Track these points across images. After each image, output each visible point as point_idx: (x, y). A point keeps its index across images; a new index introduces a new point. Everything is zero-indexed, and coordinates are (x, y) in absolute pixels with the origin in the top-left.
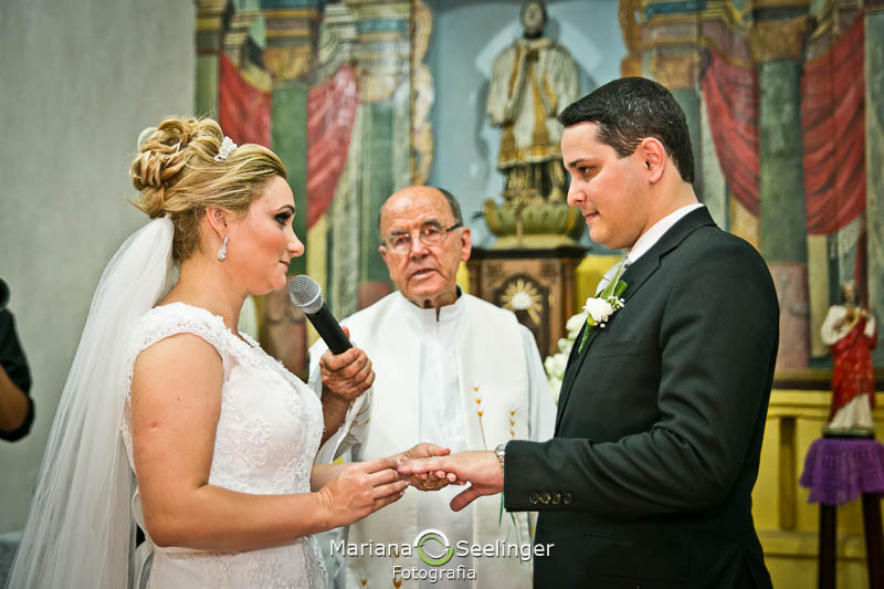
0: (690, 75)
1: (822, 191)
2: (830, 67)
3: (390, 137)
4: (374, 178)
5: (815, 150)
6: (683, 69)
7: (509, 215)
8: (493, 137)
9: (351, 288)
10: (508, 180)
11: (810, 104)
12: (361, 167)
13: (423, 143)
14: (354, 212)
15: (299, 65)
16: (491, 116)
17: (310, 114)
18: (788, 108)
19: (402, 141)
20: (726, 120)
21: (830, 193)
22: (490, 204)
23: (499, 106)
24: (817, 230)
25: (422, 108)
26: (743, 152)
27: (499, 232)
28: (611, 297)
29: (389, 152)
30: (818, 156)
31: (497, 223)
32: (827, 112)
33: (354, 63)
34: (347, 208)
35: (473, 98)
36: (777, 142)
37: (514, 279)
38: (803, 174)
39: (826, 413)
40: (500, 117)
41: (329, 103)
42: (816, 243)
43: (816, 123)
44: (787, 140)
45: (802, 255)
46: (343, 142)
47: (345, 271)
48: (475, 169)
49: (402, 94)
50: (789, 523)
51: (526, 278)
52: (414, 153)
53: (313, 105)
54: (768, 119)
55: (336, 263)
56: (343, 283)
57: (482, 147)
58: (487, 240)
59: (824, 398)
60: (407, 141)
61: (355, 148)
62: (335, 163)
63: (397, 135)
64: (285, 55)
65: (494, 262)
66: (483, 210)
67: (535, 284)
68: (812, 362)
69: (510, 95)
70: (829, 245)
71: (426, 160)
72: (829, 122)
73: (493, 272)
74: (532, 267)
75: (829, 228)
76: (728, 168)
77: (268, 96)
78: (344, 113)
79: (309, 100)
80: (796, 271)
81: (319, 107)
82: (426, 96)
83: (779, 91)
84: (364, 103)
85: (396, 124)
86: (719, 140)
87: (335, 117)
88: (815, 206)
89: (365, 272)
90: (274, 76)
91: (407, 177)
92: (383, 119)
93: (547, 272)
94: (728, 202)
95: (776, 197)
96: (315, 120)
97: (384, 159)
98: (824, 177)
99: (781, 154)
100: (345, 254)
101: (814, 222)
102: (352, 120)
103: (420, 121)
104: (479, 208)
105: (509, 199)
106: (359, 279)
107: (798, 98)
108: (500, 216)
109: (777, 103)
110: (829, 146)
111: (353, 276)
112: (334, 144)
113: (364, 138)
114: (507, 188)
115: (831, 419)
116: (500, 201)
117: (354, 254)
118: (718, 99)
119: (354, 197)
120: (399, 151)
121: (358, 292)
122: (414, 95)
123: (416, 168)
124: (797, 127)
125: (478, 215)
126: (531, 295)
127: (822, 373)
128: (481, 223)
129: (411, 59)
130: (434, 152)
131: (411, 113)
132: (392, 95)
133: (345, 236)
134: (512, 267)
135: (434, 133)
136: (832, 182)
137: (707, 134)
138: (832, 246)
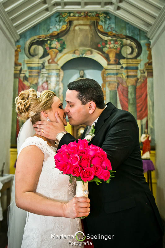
0: (115, 88)
1: (140, 111)
2: (141, 88)
5: (138, 103)
6: (114, 86)
11: (137, 94)
13: (61, 98)
15: (35, 81)
18: (133, 95)
20: (122, 97)
21: (141, 112)
24: (139, 119)
25: (61, 91)
26: (125, 103)
30: (139, 105)
32: (140, 96)
33: (47, 81)
36: (131, 102)
38: (136, 108)
42: (139, 121)
43: (139, 98)
44: (133, 101)
49: (57, 88)
51: (83, 127)
54: (130, 97)
64: (33, 79)
72: (141, 98)
75: (141, 118)
76: (122, 106)
77: (29, 87)
79: (38, 88)
82: (62, 89)
83: (132, 92)
86: (120, 100)
88: (139, 114)
90: (30, 83)
99: (132, 104)
101: (138, 117)
103: (61, 94)
107: (135, 93)
109: (131, 94)
110: (141, 103)
118: (120, 92)
124: (135, 99)
129: (59, 81)
130: (63, 100)
131: (59, 92)
132: (55, 88)
135: (63, 96)
136: (141, 110)
137: (118, 99)
138: (141, 122)
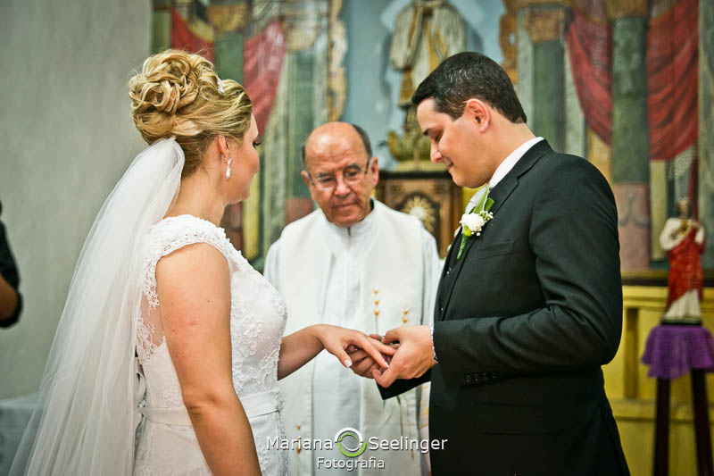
0: (557, 30)
1: (663, 124)
2: (670, 23)
3: (311, 79)
4: (299, 113)
5: (657, 91)
6: (550, 24)
7: (408, 144)
8: (395, 80)
9: (280, 203)
10: (407, 115)
11: (654, 53)
12: (288, 104)
13: (338, 84)
14: (282, 141)
15: (236, 20)
16: (394, 63)
17: (245, 61)
18: (636, 57)
19: (321, 83)
20: (585, 67)
21: (669, 127)
22: (392, 135)
23: (400, 54)
24: (659, 156)
25: (338, 55)
26: (598, 92)
27: (400, 158)
28: (482, 212)
29: (310, 91)
30: (660, 96)
31: (398, 150)
32: (668, 59)
33: (282, 19)
34: (276, 138)
35: (378, 48)
36: (626, 85)
37: (412, 196)
38: (647, 109)
39: (663, 305)
40: (401, 63)
41: (261, 52)
42: (657, 168)
43: (659, 69)
44: (634, 81)
45: (645, 178)
46: (273, 84)
47: (275, 188)
48: (380, 106)
49: (321, 44)
50: (632, 393)
51: (421, 195)
52: (331, 93)
53: (249, 53)
54: (619, 65)
55: (268, 182)
56: (273, 199)
57: (386, 88)
58: (389, 164)
59: (661, 292)
60: (325, 83)
61: (282, 88)
62: (266, 101)
63: (317, 77)
64: (225, 11)
65: (395, 183)
66: (386, 139)
67: (429, 200)
68: (652, 263)
69: (409, 45)
70: (667, 169)
71: (340, 98)
72: (669, 68)
73: (395, 190)
74: (427, 186)
75: (668, 155)
76: (586, 105)
77: (211, 45)
78: (273, 61)
79: (244, 50)
80: (640, 190)
81: (253, 55)
82: (341, 46)
83: (628, 43)
84: (290, 51)
85: (316, 69)
86: (579, 82)
87: (266, 63)
88: (657, 137)
89: (291, 190)
90: (217, 30)
91: (325, 112)
92: (305, 65)
93: (438, 190)
94: (586, 134)
95: (625, 130)
96: (250, 66)
97: (306, 98)
98: (665, 113)
99: (629, 94)
100: (274, 175)
101: (654, 151)
102: (280, 66)
103: (336, 66)
104: (384, 138)
105: (407, 130)
106: (286, 195)
107: (644, 49)
108: (401, 145)
109: (627, 53)
110: (669, 88)
111: (281, 193)
112: (266, 86)
113: (290, 80)
114: (406, 121)
115: (667, 309)
116: (400, 132)
117: (282, 175)
118: (579, 50)
119: (281, 129)
120: (319, 91)
121: (285, 207)
122: (331, 45)
123: (332, 104)
124: (642, 73)
125: (383, 144)
126: (426, 209)
127: (661, 272)
128: (385, 150)
129: (328, 15)
130: (347, 92)
131: (328, 59)
132: (313, 45)
133: (274, 160)
134: (410, 186)
135: (347, 76)
136: (670, 117)
137: (569, 78)
138: (669, 170)
